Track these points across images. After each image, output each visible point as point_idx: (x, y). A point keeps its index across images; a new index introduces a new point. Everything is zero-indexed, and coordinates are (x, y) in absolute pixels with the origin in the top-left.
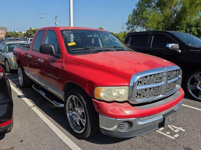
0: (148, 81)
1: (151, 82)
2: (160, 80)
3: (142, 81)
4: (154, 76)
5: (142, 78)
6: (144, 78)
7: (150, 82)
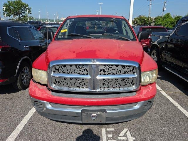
0: (68, 70)
1: (72, 72)
2: (86, 72)
3: (60, 69)
4: (77, 67)
5: (60, 66)
6: (63, 66)
7: (70, 72)
